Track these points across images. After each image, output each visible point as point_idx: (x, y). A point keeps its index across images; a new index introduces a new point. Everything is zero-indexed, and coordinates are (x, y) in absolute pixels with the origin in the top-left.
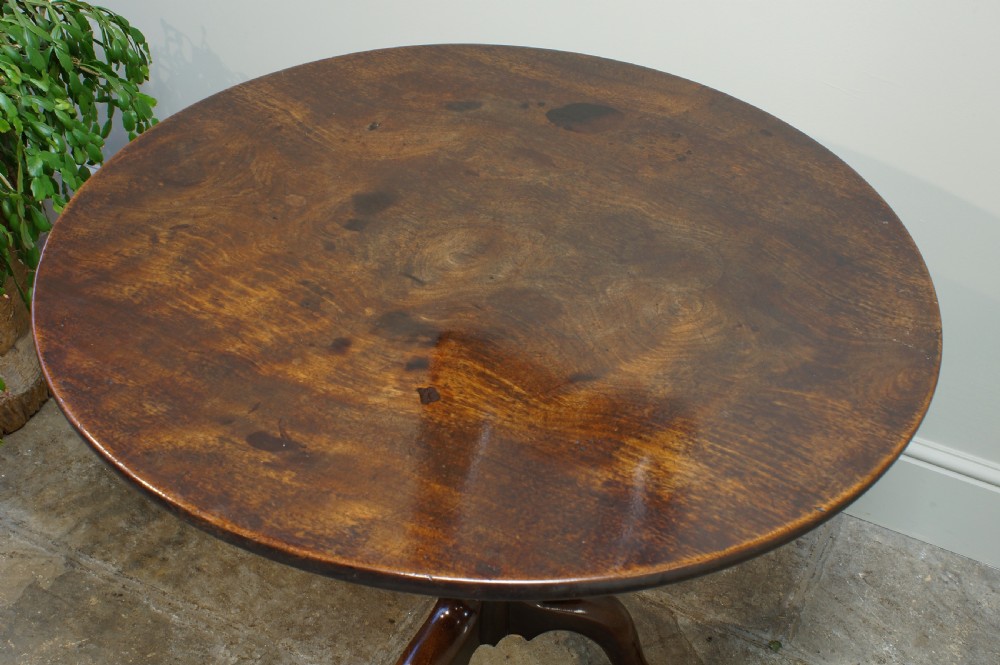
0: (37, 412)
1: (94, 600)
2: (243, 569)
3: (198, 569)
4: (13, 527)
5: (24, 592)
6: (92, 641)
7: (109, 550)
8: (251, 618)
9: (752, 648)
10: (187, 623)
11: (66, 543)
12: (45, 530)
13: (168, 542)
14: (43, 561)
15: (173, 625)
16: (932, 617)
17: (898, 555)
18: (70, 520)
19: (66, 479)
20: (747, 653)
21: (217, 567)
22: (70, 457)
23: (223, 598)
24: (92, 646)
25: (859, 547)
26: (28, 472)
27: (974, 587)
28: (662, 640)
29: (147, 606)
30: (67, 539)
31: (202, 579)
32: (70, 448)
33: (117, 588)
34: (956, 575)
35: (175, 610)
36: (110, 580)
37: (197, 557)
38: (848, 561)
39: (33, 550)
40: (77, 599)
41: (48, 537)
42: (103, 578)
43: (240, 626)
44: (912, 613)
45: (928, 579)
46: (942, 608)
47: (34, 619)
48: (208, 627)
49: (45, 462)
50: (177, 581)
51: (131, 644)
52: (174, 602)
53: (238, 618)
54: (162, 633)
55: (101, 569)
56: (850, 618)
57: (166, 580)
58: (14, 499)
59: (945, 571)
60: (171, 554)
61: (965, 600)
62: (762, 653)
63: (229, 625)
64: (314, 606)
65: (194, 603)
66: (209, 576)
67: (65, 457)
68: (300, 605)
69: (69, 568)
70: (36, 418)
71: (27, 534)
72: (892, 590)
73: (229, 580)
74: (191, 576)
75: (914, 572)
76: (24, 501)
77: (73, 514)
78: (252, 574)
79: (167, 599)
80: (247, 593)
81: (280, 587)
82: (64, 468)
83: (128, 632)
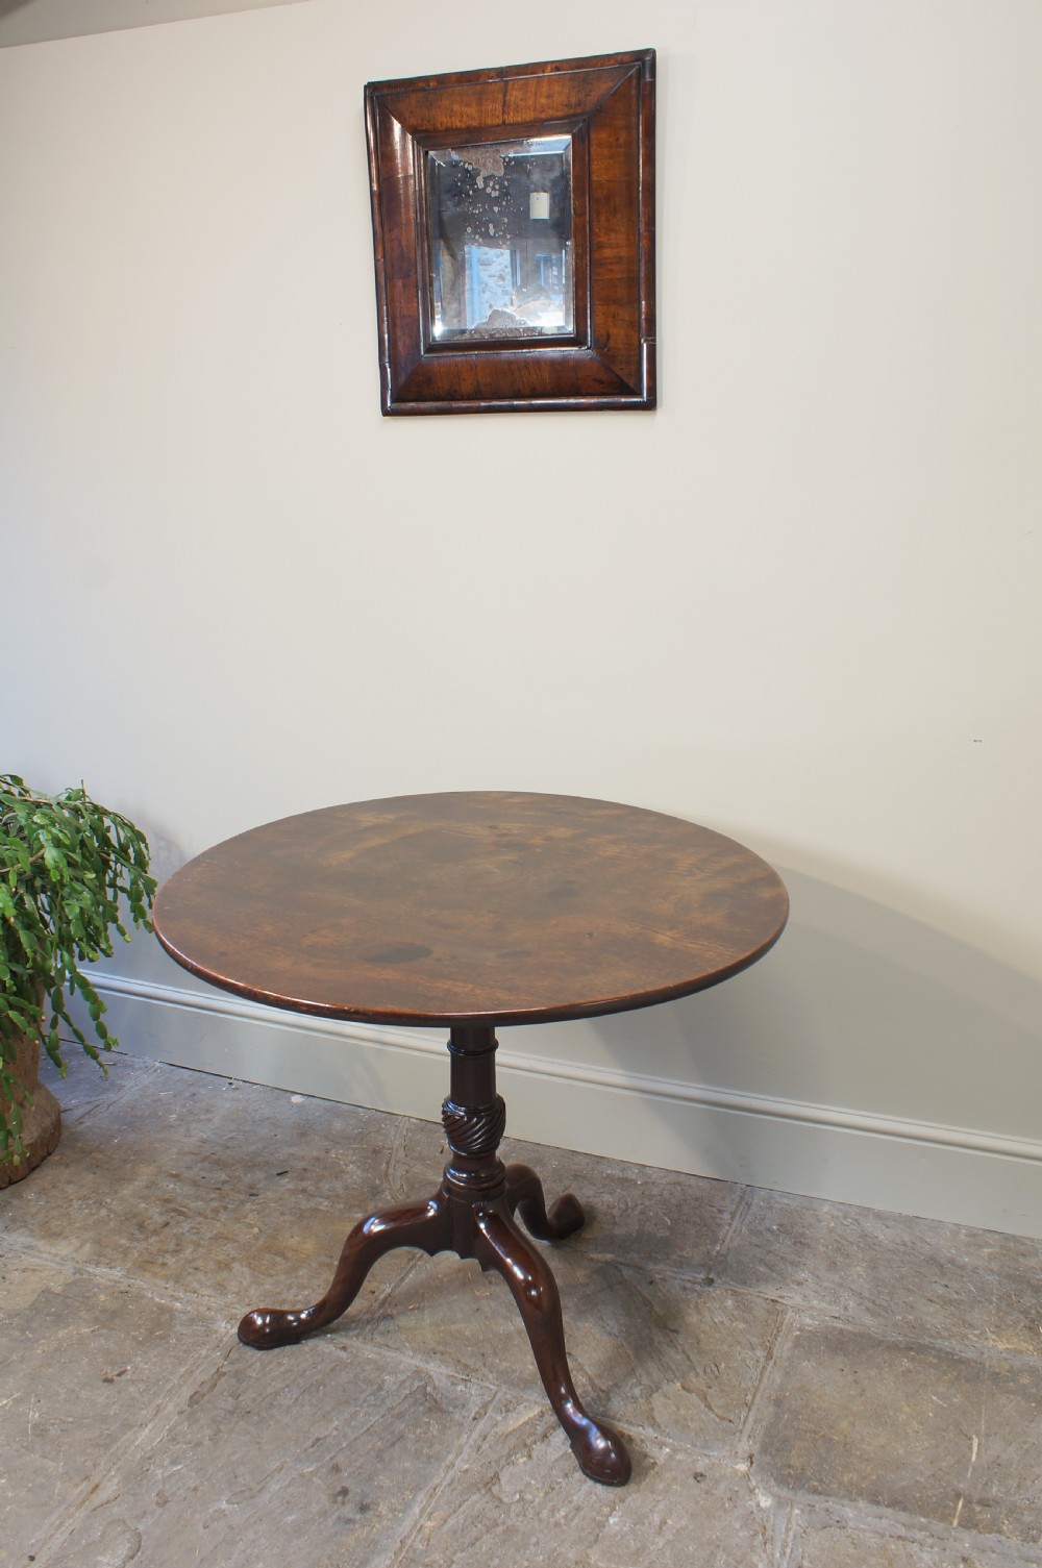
0: (37, 1166)
1: (102, 1297)
2: (236, 1266)
3: (196, 1269)
4: (23, 1250)
5: (38, 1295)
6: (104, 1327)
7: (113, 1260)
8: (247, 1300)
9: (688, 1285)
10: (190, 1308)
11: (73, 1258)
12: (54, 1251)
13: (167, 1252)
14: (53, 1273)
15: (176, 1310)
16: (839, 1249)
17: (804, 1210)
18: (76, 1242)
19: (68, 1213)
20: (685, 1288)
21: (212, 1265)
22: (71, 1197)
23: (221, 1288)
24: (105, 1331)
25: (771, 1208)
26: (33, 1210)
27: (870, 1225)
28: (610, 1287)
29: (152, 1299)
30: (74, 1255)
31: (200, 1275)
32: (70, 1192)
33: (123, 1287)
34: (854, 1219)
35: (177, 1299)
36: (115, 1282)
37: (194, 1260)
38: (763, 1219)
39: (42, 1265)
40: (88, 1298)
41: (56, 1255)
42: (110, 1281)
43: (237, 1306)
44: (822, 1249)
45: (832, 1224)
46: (846, 1243)
47: (48, 1314)
48: (208, 1309)
49: (47, 1202)
50: (177, 1279)
51: (139, 1326)
52: (175, 1294)
53: (235, 1300)
54: (167, 1317)
55: (109, 1275)
56: (770, 1257)
57: (167, 1279)
58: (21, 1230)
59: (845, 1217)
60: (170, 1260)
61: (864, 1236)
62: (697, 1287)
63: (228, 1306)
64: (303, 1287)
65: (195, 1292)
66: (206, 1273)
67: (66, 1198)
68: (290, 1287)
69: (77, 1276)
70: (37, 1171)
71: (37, 1254)
72: (802, 1235)
73: (225, 1274)
74: (189, 1274)
75: (819, 1221)
76: (32, 1231)
77: (77, 1237)
78: (244, 1269)
79: (170, 1292)
80: (241, 1282)
81: (272, 1276)
82: (66, 1205)
83: (136, 1318)
